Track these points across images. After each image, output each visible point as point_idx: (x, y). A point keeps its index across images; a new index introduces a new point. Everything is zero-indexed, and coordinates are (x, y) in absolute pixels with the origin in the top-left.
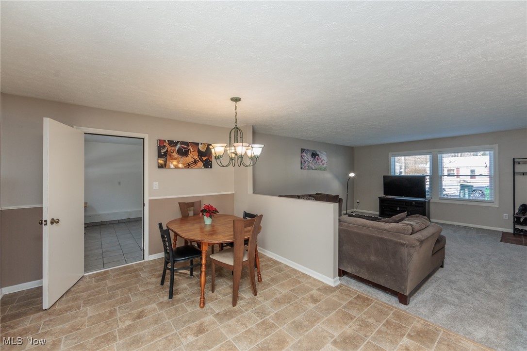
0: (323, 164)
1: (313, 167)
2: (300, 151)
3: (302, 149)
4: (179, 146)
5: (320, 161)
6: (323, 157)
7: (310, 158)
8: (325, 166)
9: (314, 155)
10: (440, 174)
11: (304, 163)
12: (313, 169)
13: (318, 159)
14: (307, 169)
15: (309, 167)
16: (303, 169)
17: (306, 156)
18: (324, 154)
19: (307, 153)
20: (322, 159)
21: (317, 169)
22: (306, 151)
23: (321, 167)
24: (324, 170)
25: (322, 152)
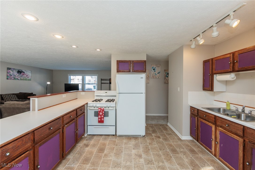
0: (28, 77)
1: (19, 78)
2: (6, 69)
3: (8, 68)
5: (25, 75)
6: (29, 73)
7: (15, 73)
8: (29, 78)
9: (20, 72)
10: (84, 83)
11: (10, 76)
12: (18, 80)
13: (23, 74)
14: (13, 79)
15: (15, 79)
16: (9, 79)
17: (12, 72)
18: (29, 72)
19: (13, 70)
20: (27, 74)
21: (22, 80)
22: (12, 69)
23: (26, 78)
24: (29, 80)
25: (27, 71)
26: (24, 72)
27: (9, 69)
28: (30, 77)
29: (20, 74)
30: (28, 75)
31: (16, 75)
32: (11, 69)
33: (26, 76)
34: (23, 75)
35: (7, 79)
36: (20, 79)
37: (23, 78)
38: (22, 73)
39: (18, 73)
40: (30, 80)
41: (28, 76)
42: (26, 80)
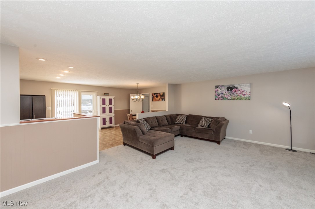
0: (244, 95)
1: (229, 98)
4: (156, 94)
5: (239, 92)
6: (246, 88)
7: (224, 91)
8: (246, 96)
9: (230, 88)
11: (218, 95)
12: (228, 99)
13: (235, 91)
14: (221, 99)
15: (223, 98)
16: (217, 99)
17: (220, 90)
18: (246, 86)
19: (221, 88)
20: (243, 90)
21: (234, 99)
23: (241, 97)
24: (246, 99)
25: (243, 84)
26: (237, 88)
27: (217, 87)
28: (248, 93)
29: (231, 91)
30: (244, 91)
31: (225, 93)
32: (219, 87)
33: (241, 93)
34: (236, 93)
35: (216, 99)
36: (230, 98)
37: (234, 97)
38: (234, 89)
39: (228, 90)
40: (248, 99)
41: (243, 93)
42: (240, 99)
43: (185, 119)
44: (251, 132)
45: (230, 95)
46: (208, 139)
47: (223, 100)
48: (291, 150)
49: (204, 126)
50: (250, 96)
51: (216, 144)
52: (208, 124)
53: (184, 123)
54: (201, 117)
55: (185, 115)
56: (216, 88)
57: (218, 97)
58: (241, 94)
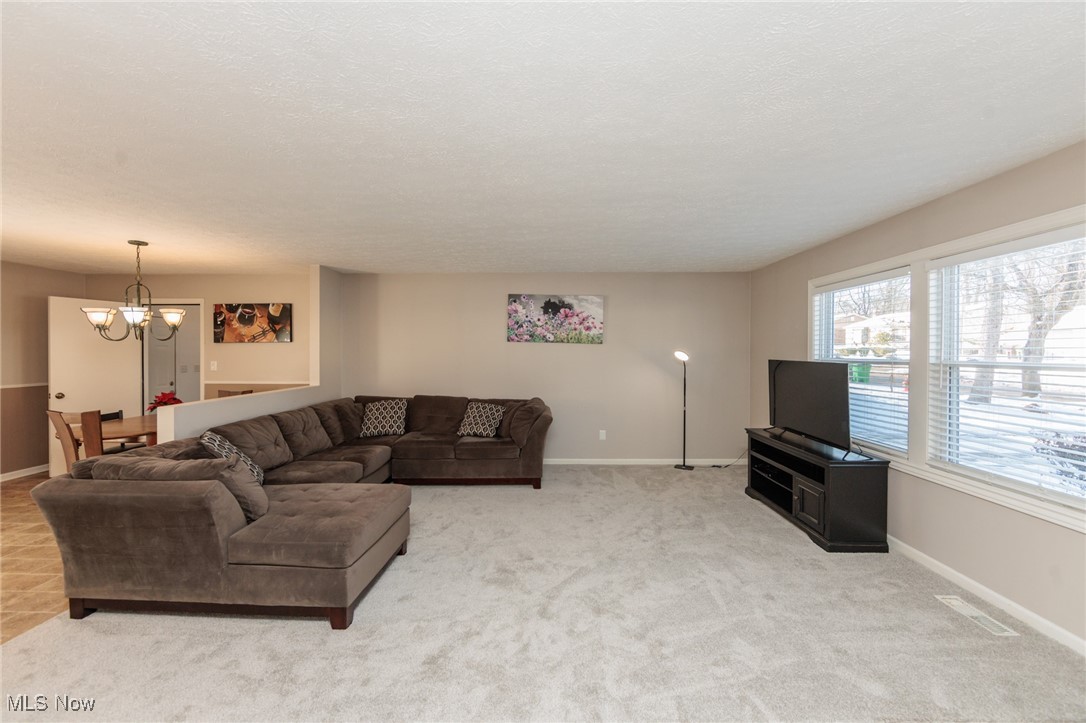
0: (588, 328)
1: (549, 335)
2: (506, 299)
3: (510, 296)
4: (240, 310)
5: (575, 319)
6: (590, 308)
7: (536, 313)
8: (593, 332)
9: (552, 307)
11: (516, 326)
12: (547, 341)
13: (566, 316)
14: (526, 340)
15: (533, 337)
16: (513, 340)
17: (524, 311)
18: (593, 303)
19: (527, 303)
20: (585, 315)
21: (562, 341)
22: (523, 300)
23: (580, 333)
24: (592, 341)
25: (585, 297)
26: (570, 307)
27: (514, 298)
28: (598, 325)
29: (555, 314)
30: (587, 318)
31: (539, 320)
32: (520, 299)
33: (581, 324)
34: (567, 321)
35: (509, 339)
36: (552, 338)
37: (564, 335)
38: (562, 311)
39: (546, 312)
40: (598, 341)
41: (586, 324)
42: (579, 341)
43: (402, 413)
44: (603, 434)
45: (551, 328)
46: (503, 477)
47: (532, 344)
48: (685, 467)
49: (485, 434)
50: (601, 331)
51: (528, 490)
52: (495, 423)
53: (401, 430)
54: (464, 403)
55: (401, 399)
56: (510, 303)
57: (517, 332)
58: (581, 326)
